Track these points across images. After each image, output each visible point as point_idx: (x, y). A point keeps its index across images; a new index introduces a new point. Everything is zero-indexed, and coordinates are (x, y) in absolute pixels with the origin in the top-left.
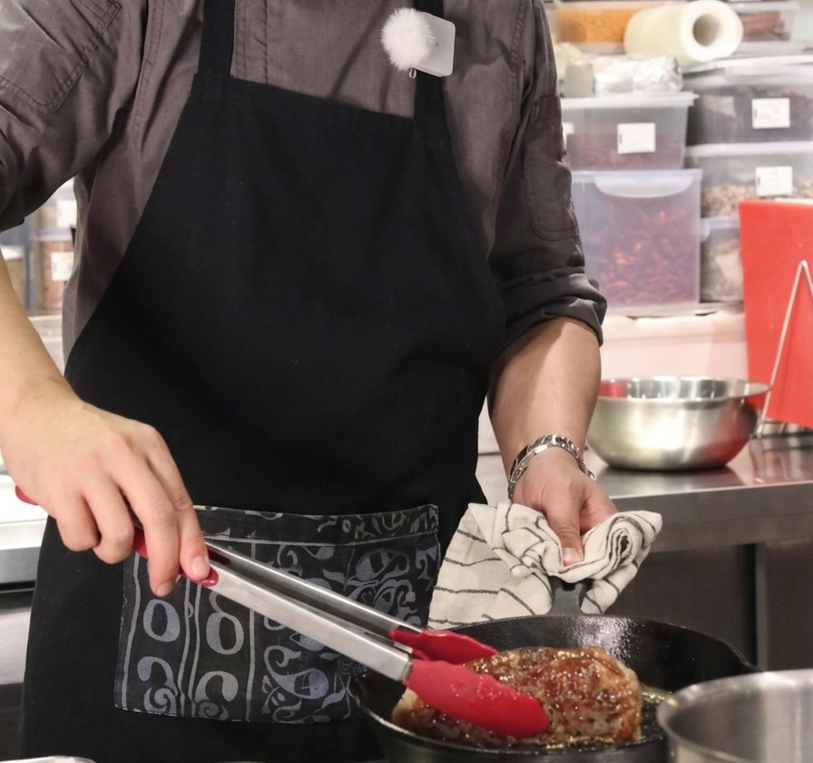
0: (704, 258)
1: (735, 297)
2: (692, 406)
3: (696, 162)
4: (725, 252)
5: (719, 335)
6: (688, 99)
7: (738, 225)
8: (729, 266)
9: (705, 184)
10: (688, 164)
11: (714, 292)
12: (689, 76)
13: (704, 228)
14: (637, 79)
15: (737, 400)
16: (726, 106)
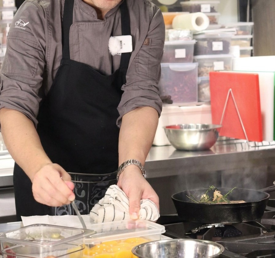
0: (199, 89)
1: (208, 100)
2: (201, 131)
3: (196, 60)
4: (205, 87)
5: (204, 112)
6: (194, 42)
7: (209, 79)
8: (206, 91)
9: (199, 67)
10: (194, 61)
11: (202, 99)
12: (195, 35)
13: (199, 80)
14: (180, 36)
15: (213, 130)
16: (205, 44)
